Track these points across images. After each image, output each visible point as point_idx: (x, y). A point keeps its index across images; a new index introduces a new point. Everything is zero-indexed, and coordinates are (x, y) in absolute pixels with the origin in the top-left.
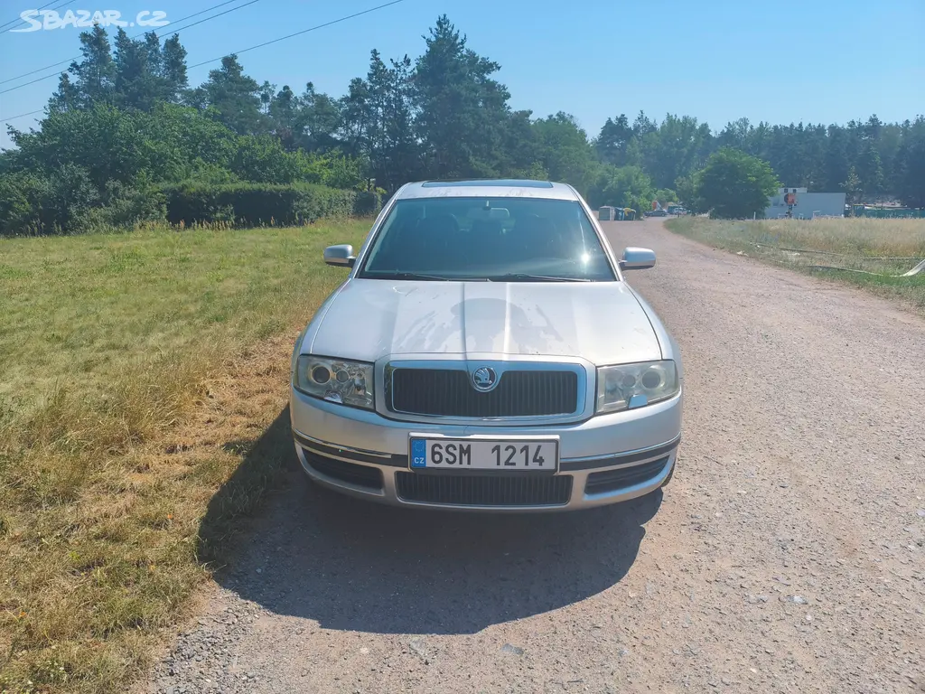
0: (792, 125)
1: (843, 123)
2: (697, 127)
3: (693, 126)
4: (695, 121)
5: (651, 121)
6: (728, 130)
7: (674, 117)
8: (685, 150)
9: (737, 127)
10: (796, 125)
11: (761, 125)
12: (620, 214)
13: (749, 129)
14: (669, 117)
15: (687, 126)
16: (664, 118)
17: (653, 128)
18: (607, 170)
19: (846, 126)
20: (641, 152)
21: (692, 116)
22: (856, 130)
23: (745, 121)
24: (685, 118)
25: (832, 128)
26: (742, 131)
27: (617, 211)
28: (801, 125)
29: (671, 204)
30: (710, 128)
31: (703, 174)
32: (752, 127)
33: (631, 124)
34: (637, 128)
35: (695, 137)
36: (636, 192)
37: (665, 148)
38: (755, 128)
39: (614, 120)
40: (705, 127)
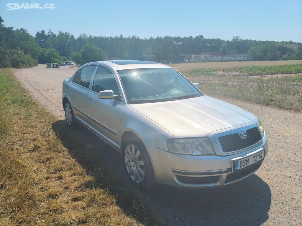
0: (99, 37)
1: (113, 37)
2: (70, 36)
3: (68, 36)
4: (69, 34)
5: (54, 33)
6: (80, 37)
7: (62, 32)
8: (67, 43)
9: (83, 36)
10: (100, 36)
11: (90, 36)
12: (54, 65)
13: (86, 37)
14: (60, 32)
15: (67, 35)
16: (58, 32)
17: (54, 36)
18: (43, 50)
19: (114, 37)
20: (52, 44)
21: (68, 32)
22: (117, 39)
23: (85, 35)
24: (65, 33)
25: (110, 38)
26: (85, 37)
27: (53, 64)
28: (102, 36)
29: (66, 61)
30: (74, 36)
31: (82, 52)
32: (87, 36)
33: (46, 34)
34: (49, 35)
35: (70, 39)
36: (55, 57)
37: (60, 42)
38: (88, 37)
39: (40, 32)
40: (72, 36)
